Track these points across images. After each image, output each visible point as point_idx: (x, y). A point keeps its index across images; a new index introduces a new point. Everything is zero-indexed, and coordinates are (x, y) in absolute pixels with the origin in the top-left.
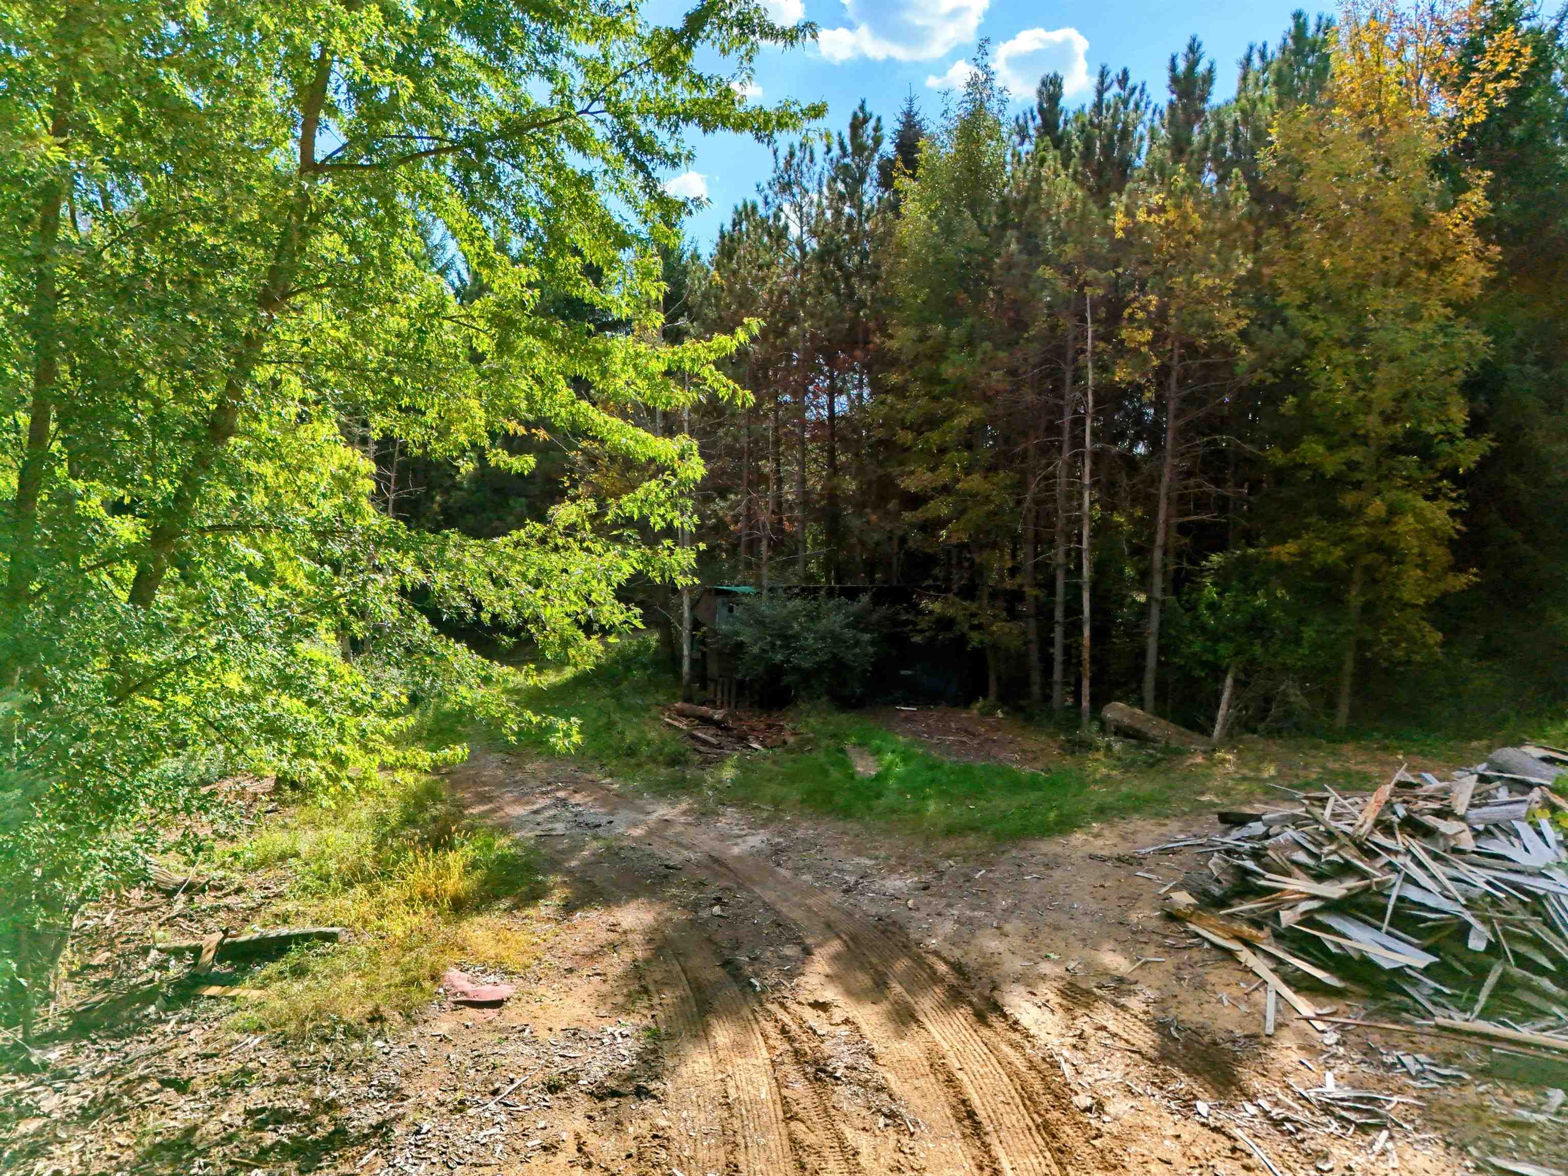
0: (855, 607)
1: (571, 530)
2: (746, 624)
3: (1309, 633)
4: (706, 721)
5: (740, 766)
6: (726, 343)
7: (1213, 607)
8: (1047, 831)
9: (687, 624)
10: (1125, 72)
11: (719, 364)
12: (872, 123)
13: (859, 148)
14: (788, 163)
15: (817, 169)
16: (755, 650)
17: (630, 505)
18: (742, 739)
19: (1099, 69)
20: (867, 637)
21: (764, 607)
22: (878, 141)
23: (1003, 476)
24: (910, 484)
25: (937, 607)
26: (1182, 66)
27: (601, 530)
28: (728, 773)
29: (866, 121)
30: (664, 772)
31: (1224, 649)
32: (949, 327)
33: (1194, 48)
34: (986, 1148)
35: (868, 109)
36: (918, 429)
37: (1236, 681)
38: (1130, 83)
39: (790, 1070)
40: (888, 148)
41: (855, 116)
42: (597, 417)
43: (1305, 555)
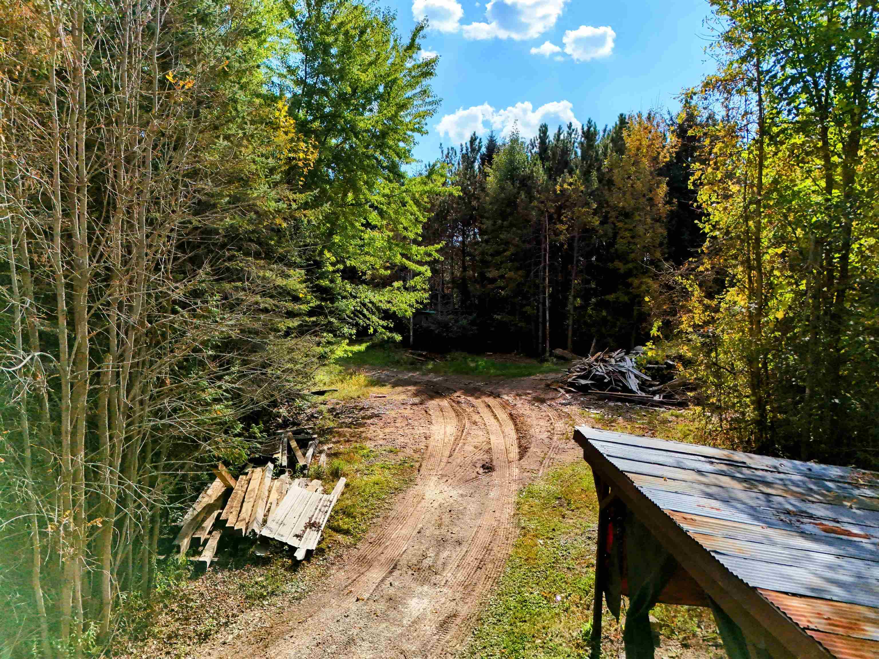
0: (471, 318)
1: (398, 289)
2: (433, 323)
3: (618, 323)
4: (420, 355)
5: (434, 364)
6: (438, 246)
7: (590, 316)
8: (524, 376)
9: (412, 324)
10: (571, 124)
11: (436, 251)
12: (478, 140)
13: (473, 150)
14: (447, 157)
15: (458, 158)
16: (437, 332)
17: (412, 283)
18: (433, 360)
19: (558, 127)
20: (475, 328)
21: (439, 317)
22: (480, 148)
23: (520, 273)
24: (490, 275)
25: (499, 317)
26: (586, 128)
27: (406, 289)
28: (430, 366)
29: (476, 139)
30: (410, 367)
31: (593, 330)
32: (503, 221)
33: (589, 122)
34: (493, 412)
35: (477, 135)
36: (492, 255)
37: (597, 340)
38: (573, 127)
39: (454, 404)
40: (484, 150)
41: (472, 138)
42: (407, 263)
43: (617, 298)
